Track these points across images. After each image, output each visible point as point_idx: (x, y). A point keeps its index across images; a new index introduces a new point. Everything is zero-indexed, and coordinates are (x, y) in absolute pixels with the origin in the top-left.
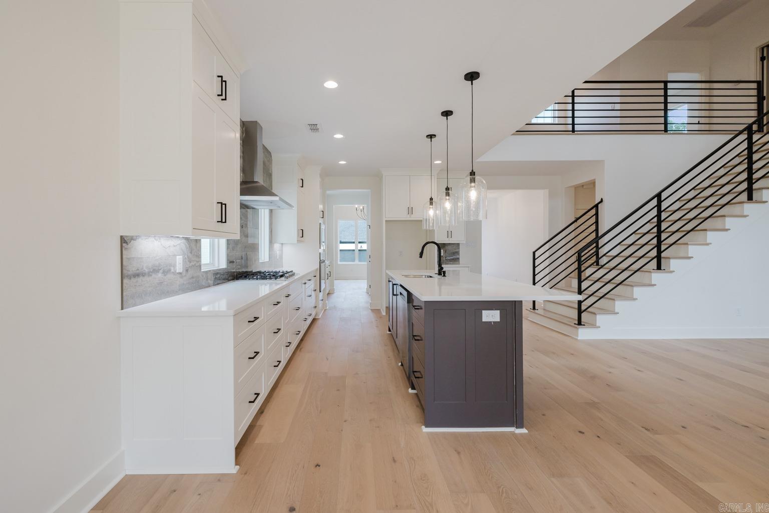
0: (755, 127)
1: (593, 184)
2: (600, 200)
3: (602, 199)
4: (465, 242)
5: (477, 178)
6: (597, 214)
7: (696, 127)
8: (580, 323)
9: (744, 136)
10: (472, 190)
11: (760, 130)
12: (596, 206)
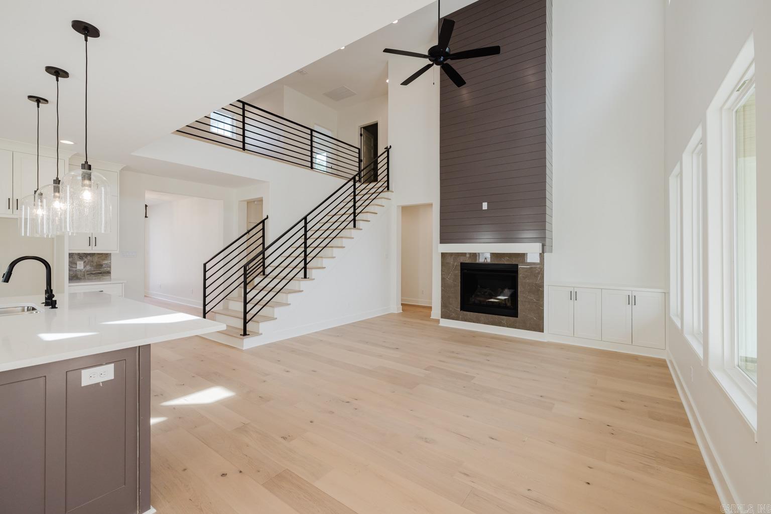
0: (357, 178)
1: (260, 201)
2: (266, 217)
3: (267, 216)
4: (118, 252)
5: (94, 173)
6: (263, 229)
7: (330, 170)
8: (245, 334)
9: (351, 183)
10: (85, 190)
11: (359, 181)
12: (263, 222)
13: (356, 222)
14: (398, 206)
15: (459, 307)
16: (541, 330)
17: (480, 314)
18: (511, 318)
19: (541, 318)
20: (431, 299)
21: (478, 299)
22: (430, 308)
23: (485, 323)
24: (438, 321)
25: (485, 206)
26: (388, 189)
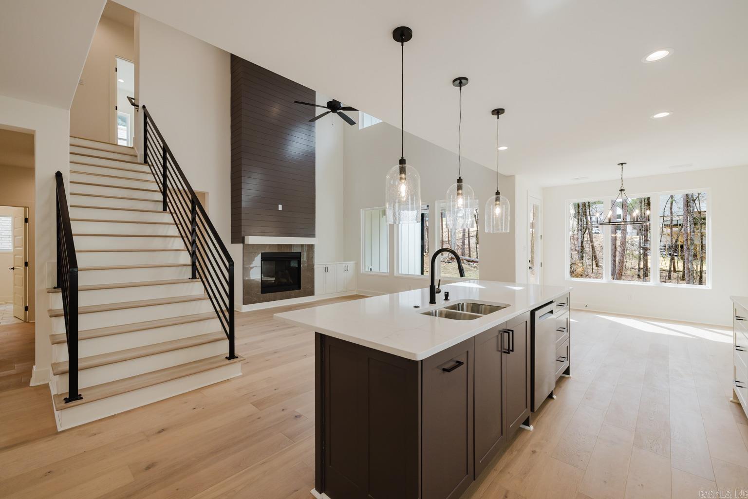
15: (260, 291)
16: (313, 294)
17: (276, 293)
18: (297, 291)
19: (313, 286)
25: (280, 207)
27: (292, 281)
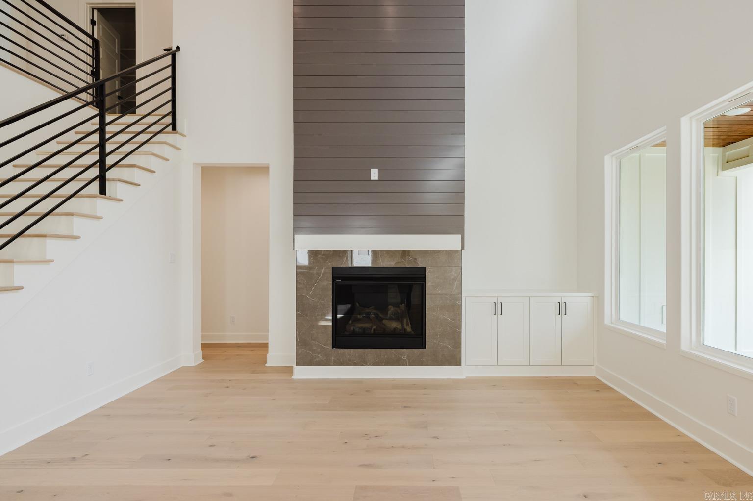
13: (107, 183)
14: (195, 164)
15: (330, 341)
16: (458, 363)
17: (366, 350)
18: (416, 351)
19: (458, 345)
20: (266, 329)
21: (360, 325)
22: (266, 346)
23: (374, 364)
24: (289, 370)
25: (374, 174)
26: (174, 128)
27: (409, 329)
